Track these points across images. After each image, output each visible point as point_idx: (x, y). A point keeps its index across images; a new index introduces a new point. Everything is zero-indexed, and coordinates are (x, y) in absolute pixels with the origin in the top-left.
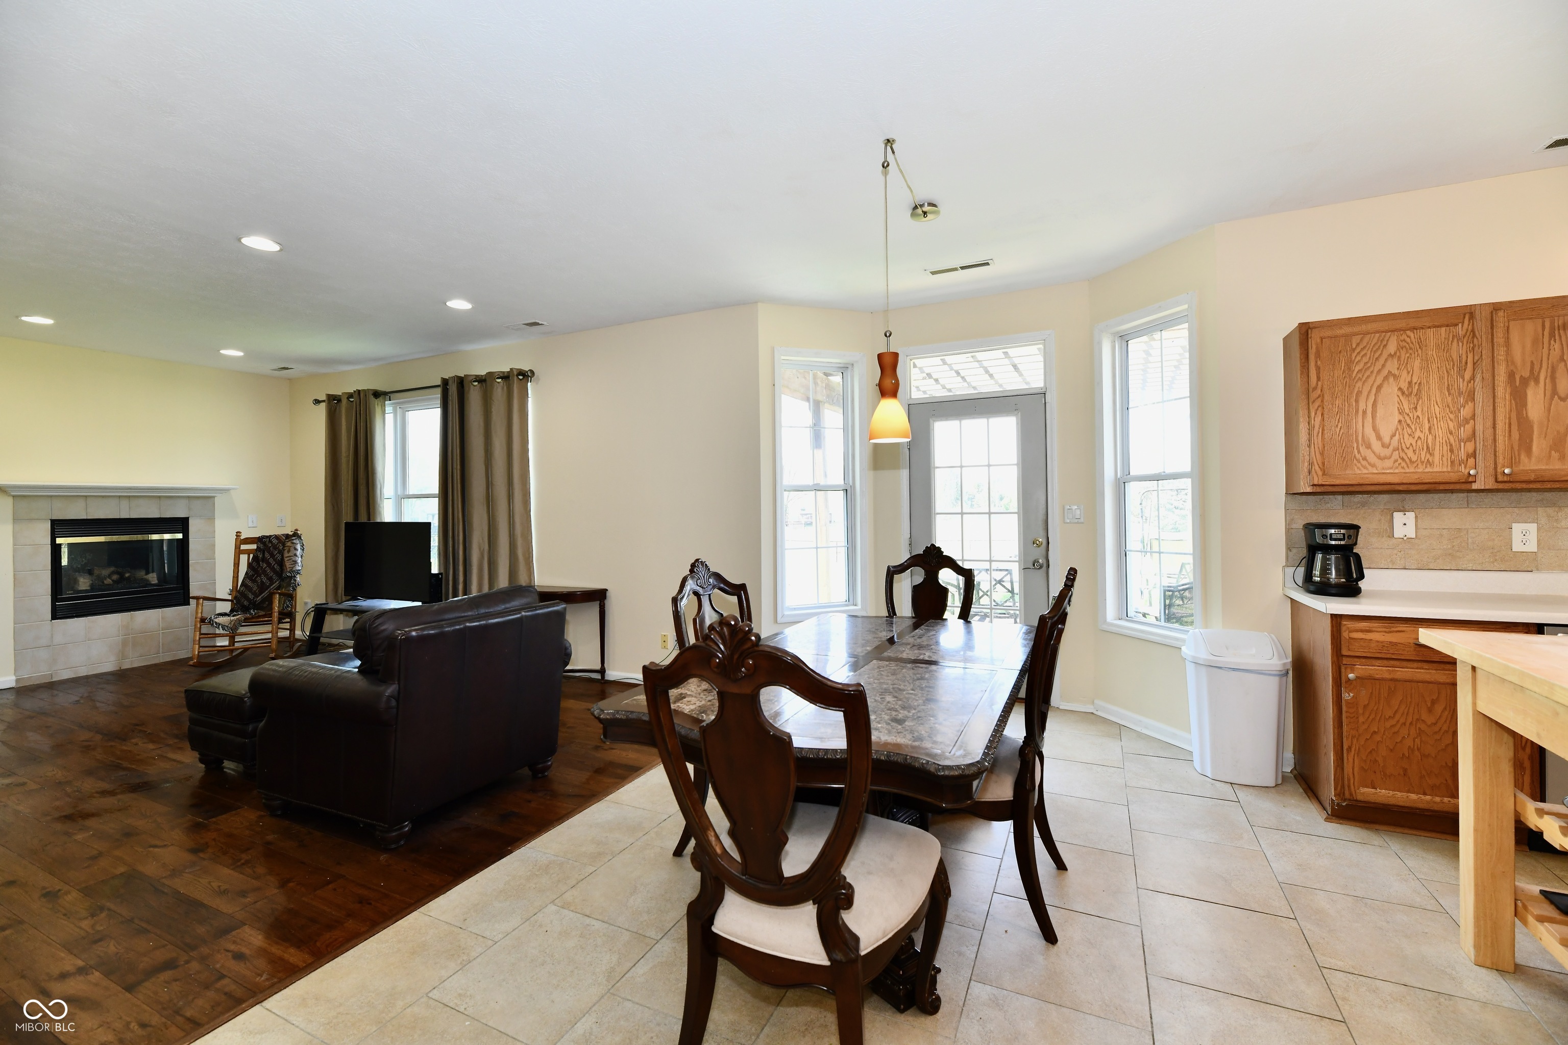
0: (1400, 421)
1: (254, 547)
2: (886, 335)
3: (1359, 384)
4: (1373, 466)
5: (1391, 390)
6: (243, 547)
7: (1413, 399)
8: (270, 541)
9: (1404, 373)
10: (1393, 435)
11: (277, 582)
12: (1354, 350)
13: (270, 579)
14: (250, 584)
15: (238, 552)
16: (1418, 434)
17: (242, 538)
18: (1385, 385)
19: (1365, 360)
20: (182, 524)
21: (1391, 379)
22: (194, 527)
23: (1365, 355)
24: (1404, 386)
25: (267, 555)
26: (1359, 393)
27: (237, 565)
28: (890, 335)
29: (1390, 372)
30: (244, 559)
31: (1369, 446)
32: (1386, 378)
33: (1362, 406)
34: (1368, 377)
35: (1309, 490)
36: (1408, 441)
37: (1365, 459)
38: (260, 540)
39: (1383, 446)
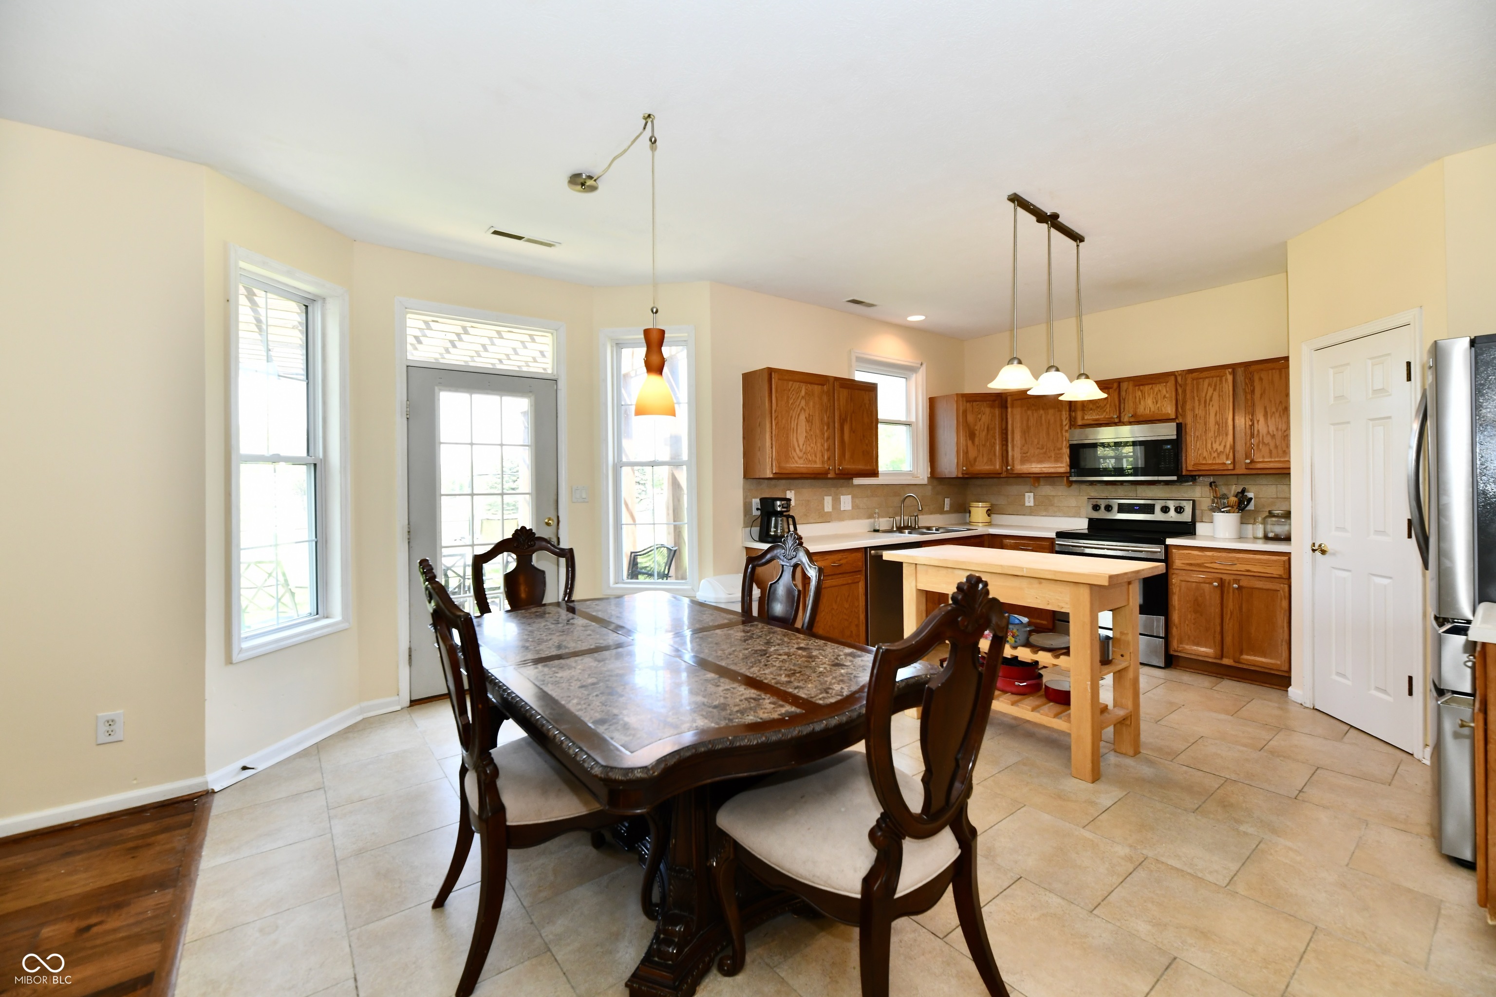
0: (806, 437)
2: (652, 311)
3: (791, 412)
4: (797, 462)
5: (803, 417)
7: (810, 424)
9: (807, 409)
10: (803, 445)
12: (789, 390)
16: (812, 445)
18: (801, 415)
19: (794, 397)
21: (803, 411)
23: (793, 394)
24: (807, 416)
26: (792, 417)
28: (657, 312)
29: (802, 407)
31: (795, 451)
32: (801, 410)
33: (792, 426)
34: (795, 408)
35: (771, 476)
36: (809, 449)
37: (793, 458)
39: (801, 451)
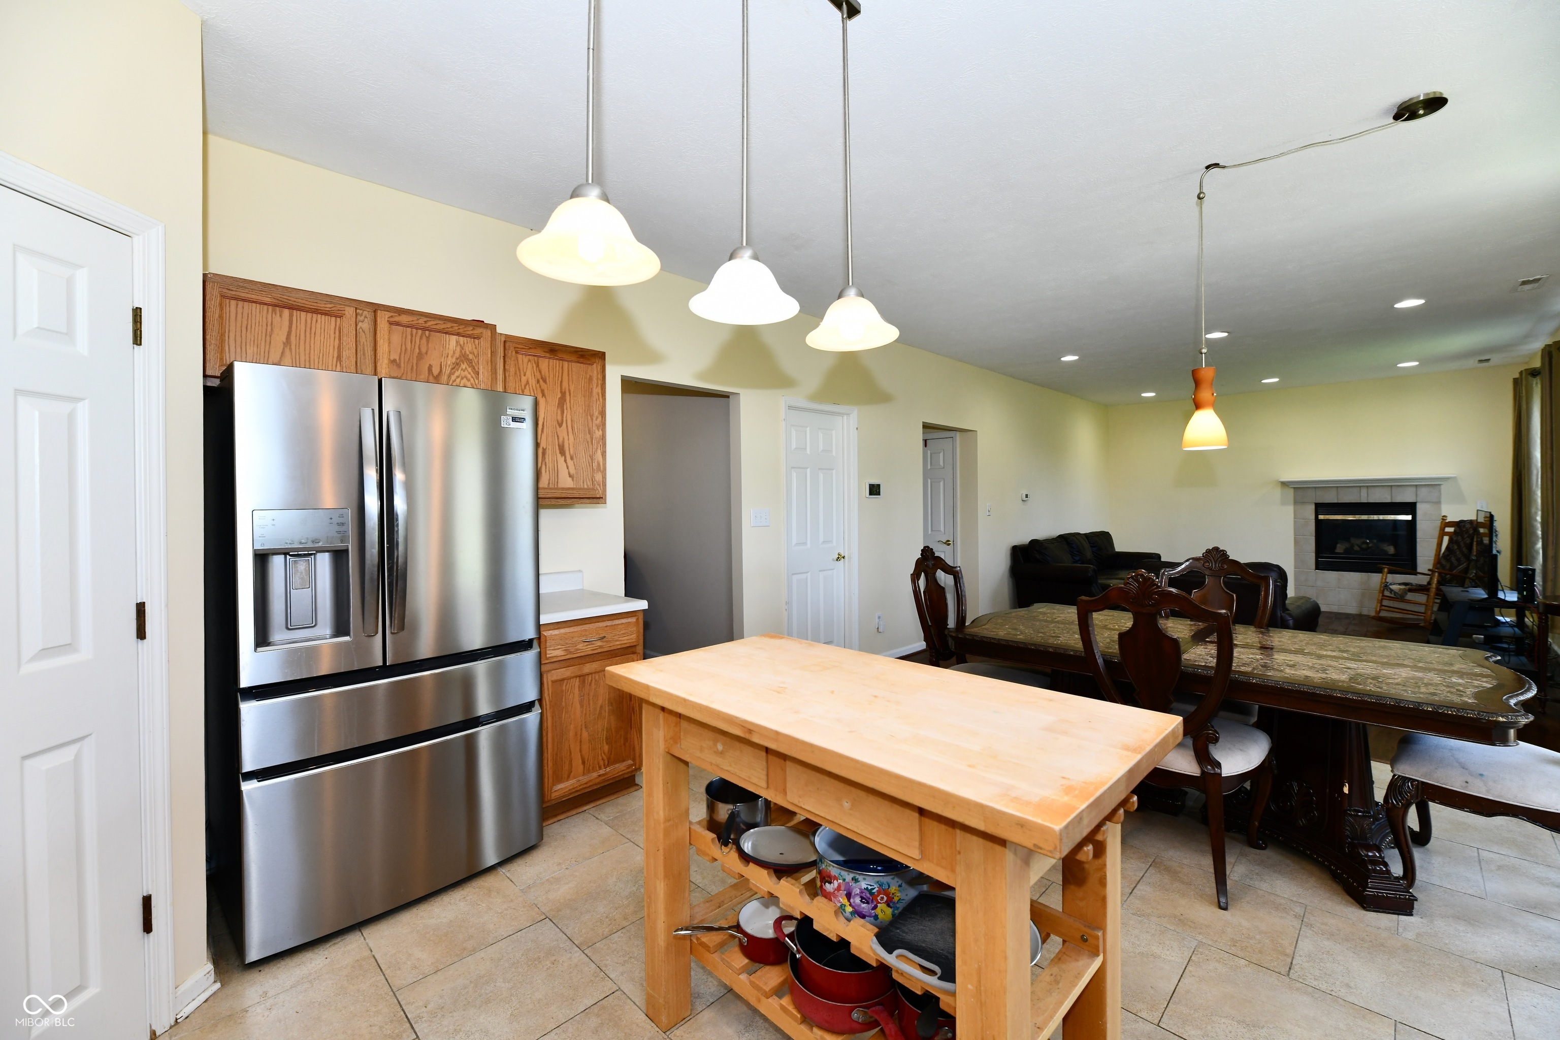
1: (1451, 530)
6: (1448, 530)
8: (1464, 526)
11: (1465, 564)
13: (1458, 560)
14: (1444, 562)
15: (1442, 533)
17: (1447, 521)
20: (1410, 508)
22: (1421, 509)
25: (1460, 538)
27: (1440, 544)
30: (1446, 539)
38: (1459, 525)
